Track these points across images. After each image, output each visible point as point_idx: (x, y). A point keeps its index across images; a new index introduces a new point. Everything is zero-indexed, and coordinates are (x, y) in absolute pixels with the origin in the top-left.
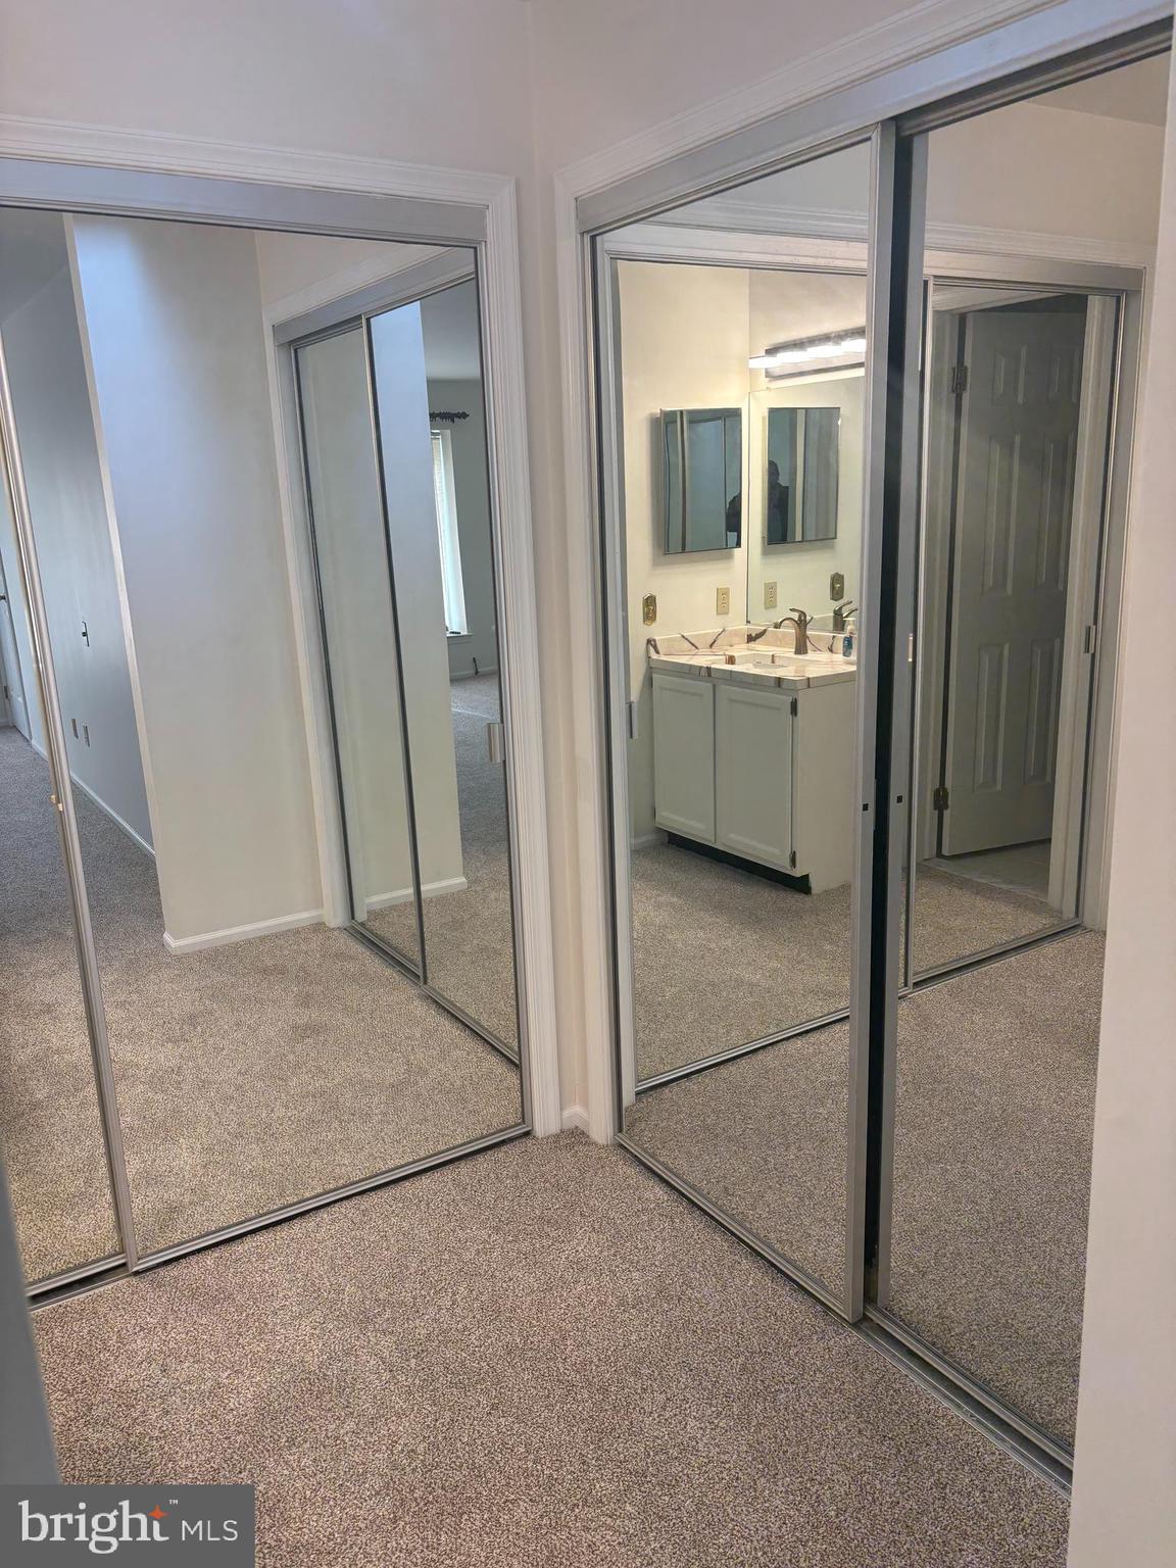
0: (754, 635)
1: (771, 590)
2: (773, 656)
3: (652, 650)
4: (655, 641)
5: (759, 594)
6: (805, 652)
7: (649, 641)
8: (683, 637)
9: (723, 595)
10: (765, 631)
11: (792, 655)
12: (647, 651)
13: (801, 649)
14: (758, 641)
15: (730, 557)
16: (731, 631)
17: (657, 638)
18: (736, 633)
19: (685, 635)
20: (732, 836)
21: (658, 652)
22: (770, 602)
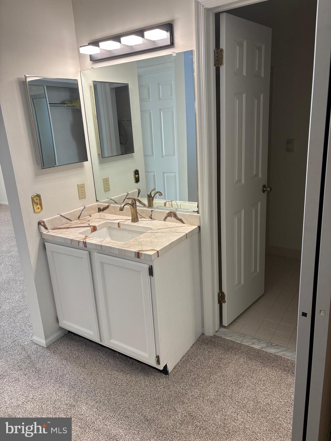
0: (102, 208)
1: (106, 182)
2: (118, 223)
3: (42, 228)
4: (44, 222)
5: (100, 185)
6: (137, 221)
7: (39, 223)
8: (62, 216)
9: (81, 189)
10: (108, 207)
11: (129, 222)
12: (39, 229)
13: (135, 219)
14: (104, 211)
15: (82, 166)
16: (89, 207)
17: (44, 220)
18: (91, 208)
19: (62, 214)
20: (112, 341)
21: (46, 228)
22: (107, 188)
